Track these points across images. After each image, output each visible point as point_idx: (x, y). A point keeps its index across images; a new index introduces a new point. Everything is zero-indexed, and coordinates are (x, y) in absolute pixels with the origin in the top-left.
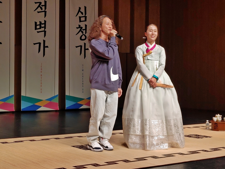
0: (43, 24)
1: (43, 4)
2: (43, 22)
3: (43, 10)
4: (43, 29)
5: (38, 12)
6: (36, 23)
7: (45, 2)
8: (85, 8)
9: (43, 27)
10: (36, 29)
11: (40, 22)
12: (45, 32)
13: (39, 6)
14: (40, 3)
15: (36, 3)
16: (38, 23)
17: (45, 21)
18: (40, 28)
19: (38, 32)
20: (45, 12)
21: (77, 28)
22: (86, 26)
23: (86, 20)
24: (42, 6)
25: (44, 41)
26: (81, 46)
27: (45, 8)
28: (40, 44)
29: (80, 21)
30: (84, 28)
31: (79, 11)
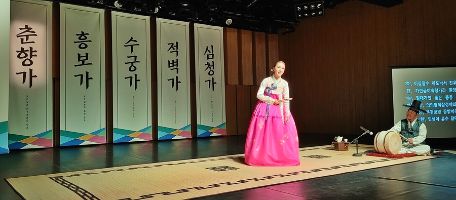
2: (175, 61)
5: (171, 52)
6: (169, 61)
7: (177, 43)
8: (212, 46)
9: (175, 65)
10: (169, 67)
11: (173, 61)
12: (177, 69)
13: (172, 47)
14: (173, 44)
15: (169, 44)
17: (177, 60)
19: (171, 69)
20: (177, 52)
21: (205, 65)
23: (213, 58)
25: (177, 77)
26: (210, 81)
27: (177, 49)
28: (173, 80)
29: (208, 59)
30: (212, 64)
31: (207, 49)
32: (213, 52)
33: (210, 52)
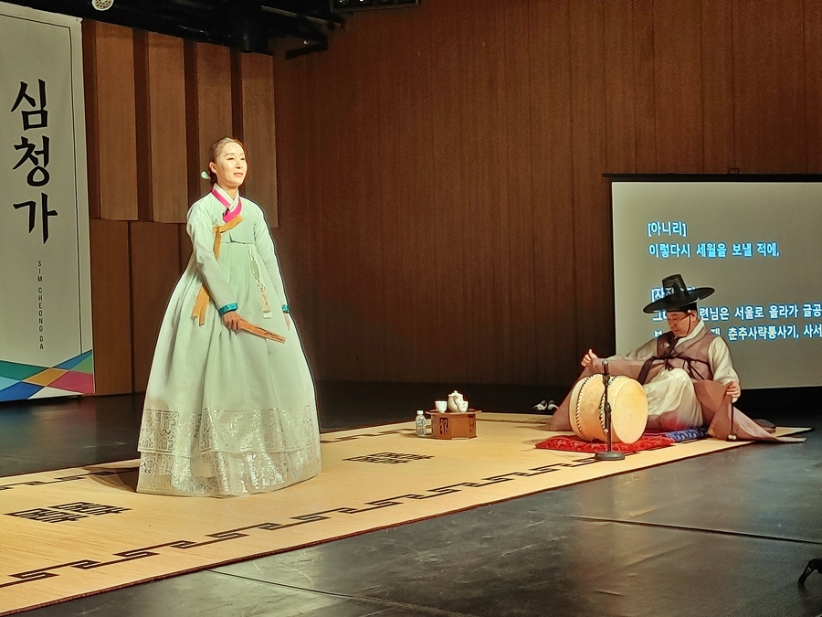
8: (42, 84)
21: (17, 147)
22: (46, 140)
23: (44, 124)
26: (32, 205)
29: (27, 126)
30: (39, 147)
31: (22, 94)
32: (43, 103)
33: (32, 102)
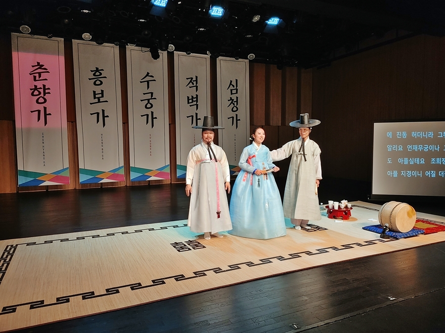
0: (194, 98)
1: (194, 79)
2: (195, 96)
3: (195, 85)
4: (195, 103)
5: (190, 87)
6: (188, 97)
7: (197, 77)
8: (237, 80)
9: (195, 101)
10: (188, 103)
11: (192, 96)
12: (197, 105)
13: (191, 81)
14: (192, 78)
15: (187, 79)
16: (190, 98)
17: (197, 95)
18: (192, 102)
19: (190, 106)
20: (197, 87)
21: (229, 100)
22: (237, 98)
23: (237, 93)
24: (194, 81)
25: (197, 114)
26: (233, 117)
27: (197, 83)
28: (192, 116)
29: (232, 94)
30: (235, 100)
31: (231, 84)
32: (237, 87)
33: (233, 86)
